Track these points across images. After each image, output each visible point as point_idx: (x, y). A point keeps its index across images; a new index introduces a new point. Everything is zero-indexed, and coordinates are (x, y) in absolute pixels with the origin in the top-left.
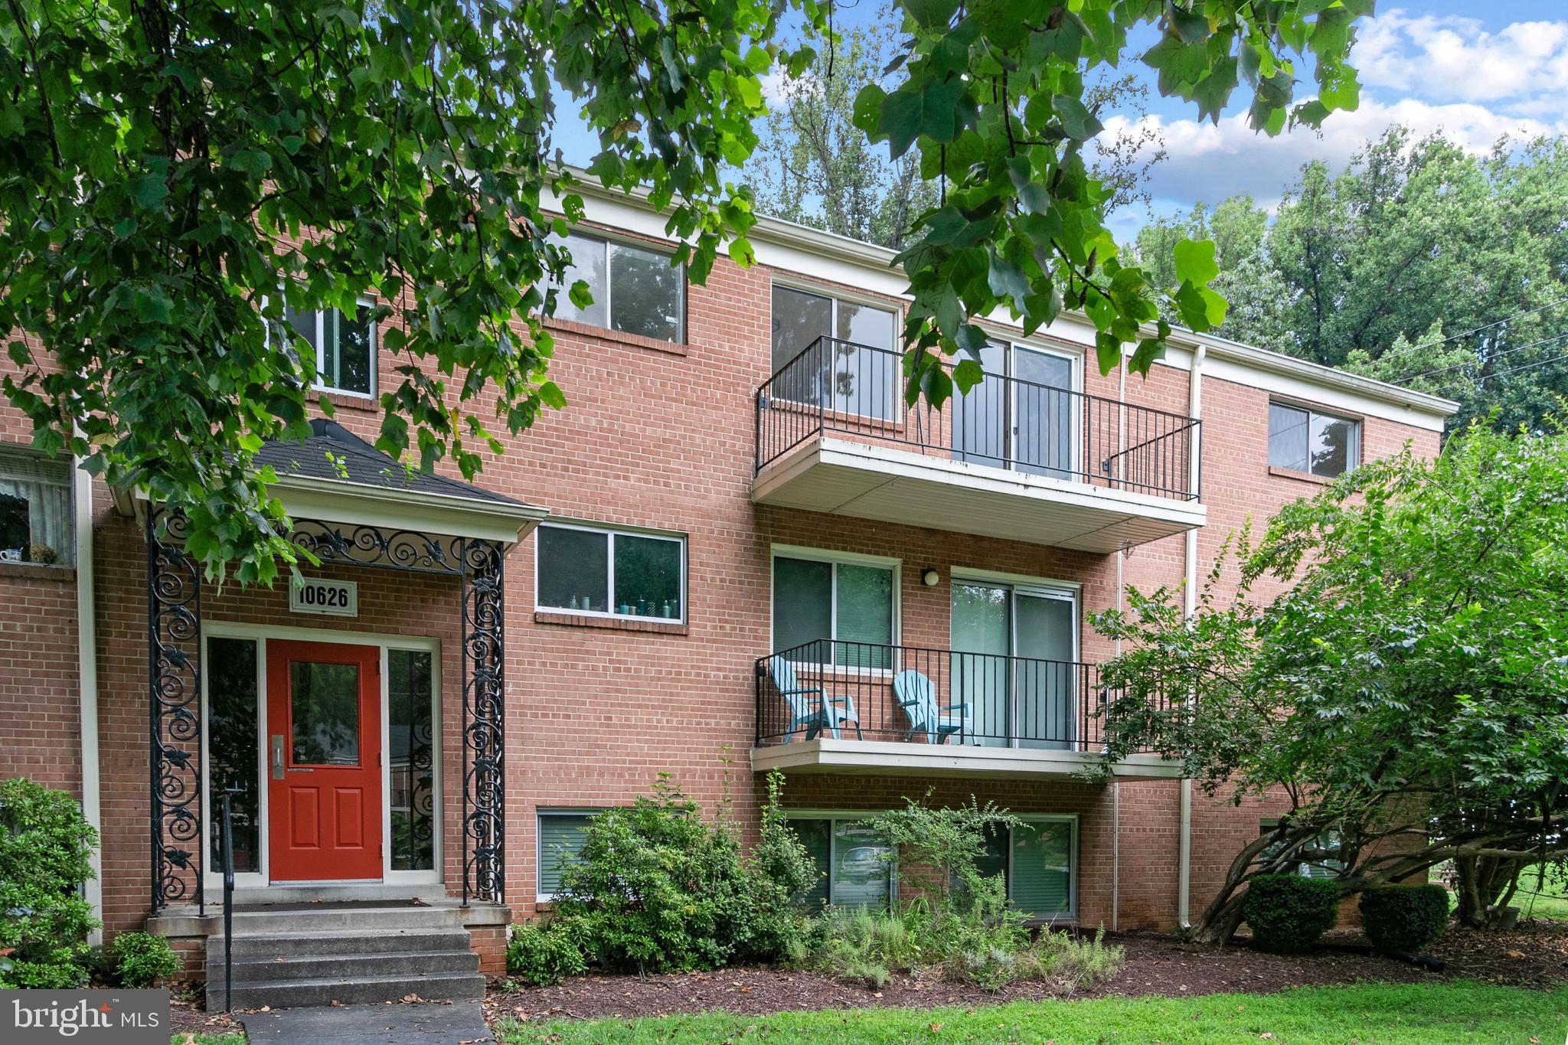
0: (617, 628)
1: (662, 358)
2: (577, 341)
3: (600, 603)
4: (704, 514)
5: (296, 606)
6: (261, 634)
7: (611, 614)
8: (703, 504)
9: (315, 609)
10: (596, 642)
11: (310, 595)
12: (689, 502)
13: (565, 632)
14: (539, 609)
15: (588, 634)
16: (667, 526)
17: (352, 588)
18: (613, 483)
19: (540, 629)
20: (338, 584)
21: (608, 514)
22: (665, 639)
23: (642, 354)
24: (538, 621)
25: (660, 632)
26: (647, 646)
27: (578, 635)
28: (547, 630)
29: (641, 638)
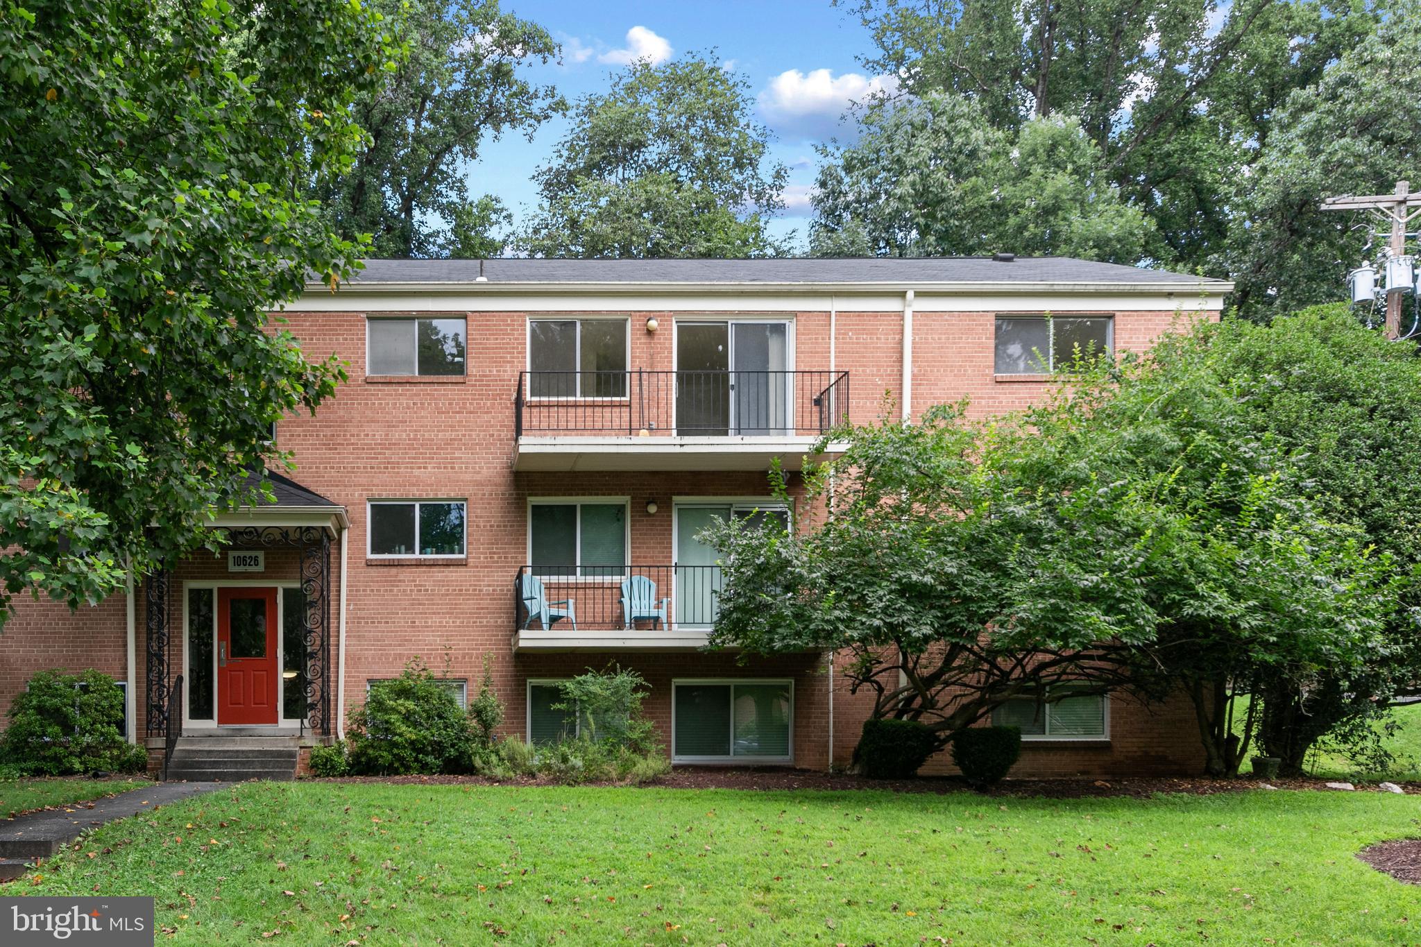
0: (419, 564)
1: (450, 387)
2: (394, 387)
3: (410, 549)
4: (479, 484)
5: (232, 568)
6: (215, 585)
7: (417, 555)
8: (478, 477)
9: (241, 569)
10: (405, 574)
11: (240, 561)
12: (468, 477)
13: (386, 570)
14: (370, 556)
15: (400, 569)
16: (452, 495)
17: (261, 555)
18: (416, 472)
19: (370, 569)
20: (253, 554)
21: (415, 492)
22: (451, 569)
23: (436, 387)
24: (370, 564)
25: (448, 564)
26: (438, 574)
27: (394, 571)
28: (375, 569)
29: (435, 569)
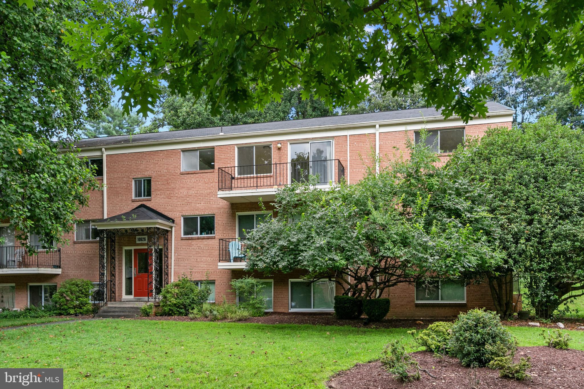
0: (198, 239)
1: (209, 174)
2: (190, 175)
3: (197, 233)
4: (219, 208)
5: (138, 242)
6: (133, 248)
7: (199, 235)
8: (219, 206)
9: (140, 242)
10: (194, 242)
11: (140, 239)
12: (215, 206)
13: (187, 241)
14: (182, 236)
15: (192, 241)
16: (210, 213)
17: (146, 237)
18: (198, 205)
19: (182, 241)
20: (144, 237)
21: (197, 213)
22: (210, 240)
23: (204, 174)
24: (182, 239)
25: (208, 238)
26: (205, 242)
27: (190, 241)
28: (184, 241)
29: (204, 240)
